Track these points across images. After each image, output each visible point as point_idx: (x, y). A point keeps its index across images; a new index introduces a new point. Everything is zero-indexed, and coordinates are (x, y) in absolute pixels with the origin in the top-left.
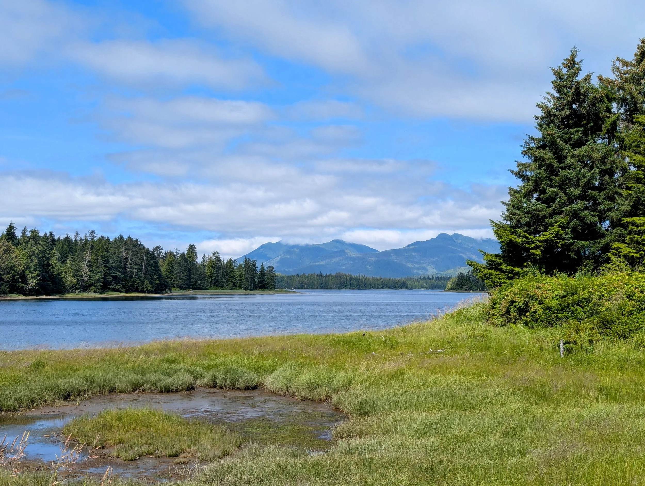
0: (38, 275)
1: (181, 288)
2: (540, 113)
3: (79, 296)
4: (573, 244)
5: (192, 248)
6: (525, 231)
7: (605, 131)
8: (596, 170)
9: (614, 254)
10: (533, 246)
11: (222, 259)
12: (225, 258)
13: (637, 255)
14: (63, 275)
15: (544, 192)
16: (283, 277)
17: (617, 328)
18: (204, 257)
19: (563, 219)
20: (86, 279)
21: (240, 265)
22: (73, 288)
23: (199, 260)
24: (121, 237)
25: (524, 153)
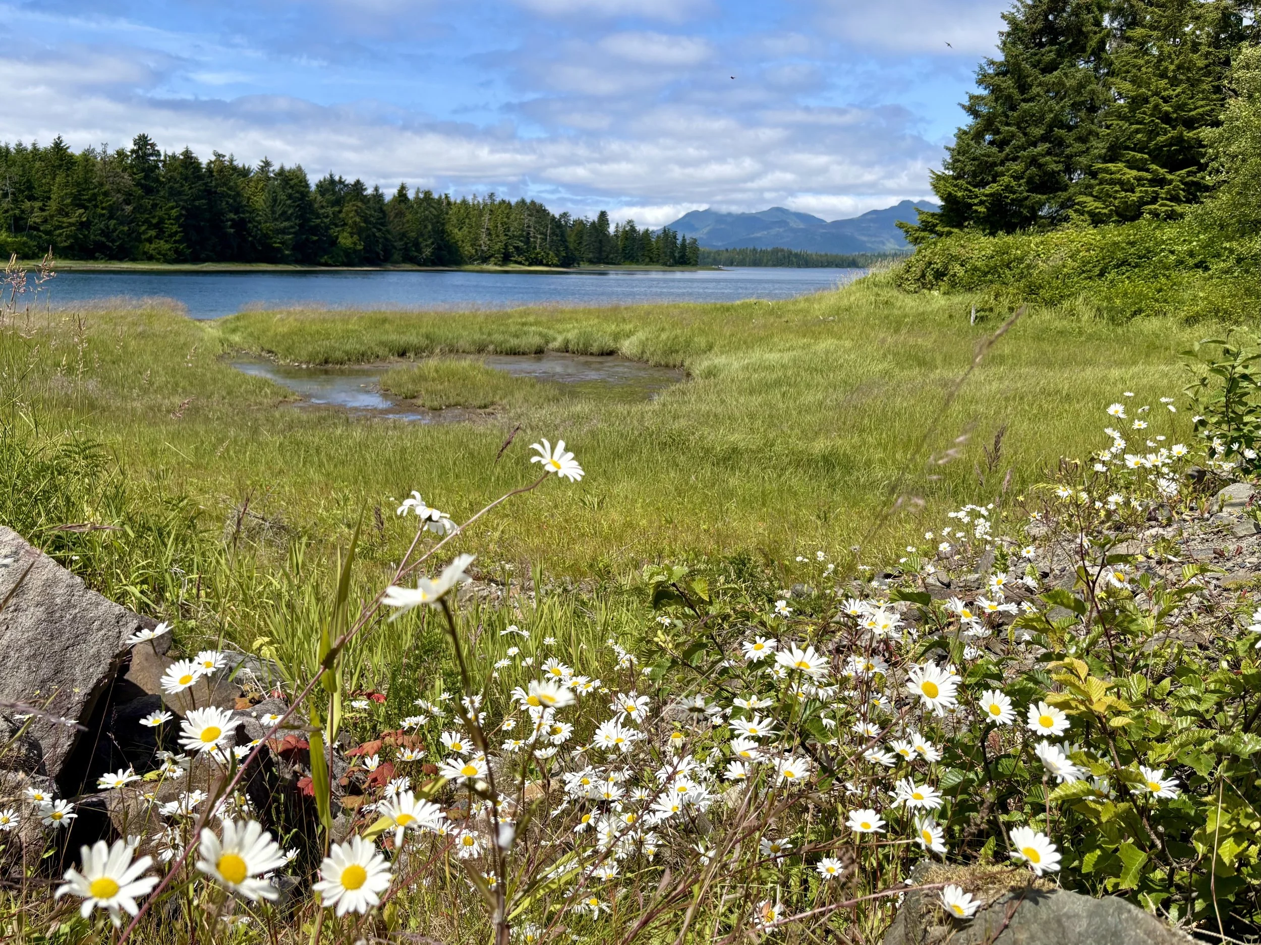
0: (433, 243)
1: (591, 262)
2: (1006, 28)
3: (478, 268)
4: (1027, 198)
5: (603, 215)
6: (968, 183)
7: (1089, 50)
8: (1067, 102)
9: (1076, 211)
10: (976, 201)
11: (637, 229)
12: (640, 228)
13: (1106, 211)
14: (460, 243)
15: (997, 132)
16: (709, 253)
17: (1045, 293)
18: (617, 227)
19: (1017, 167)
20: (485, 249)
21: (658, 237)
22: (472, 259)
23: (612, 229)
24: (523, 201)
25: (980, 82)
